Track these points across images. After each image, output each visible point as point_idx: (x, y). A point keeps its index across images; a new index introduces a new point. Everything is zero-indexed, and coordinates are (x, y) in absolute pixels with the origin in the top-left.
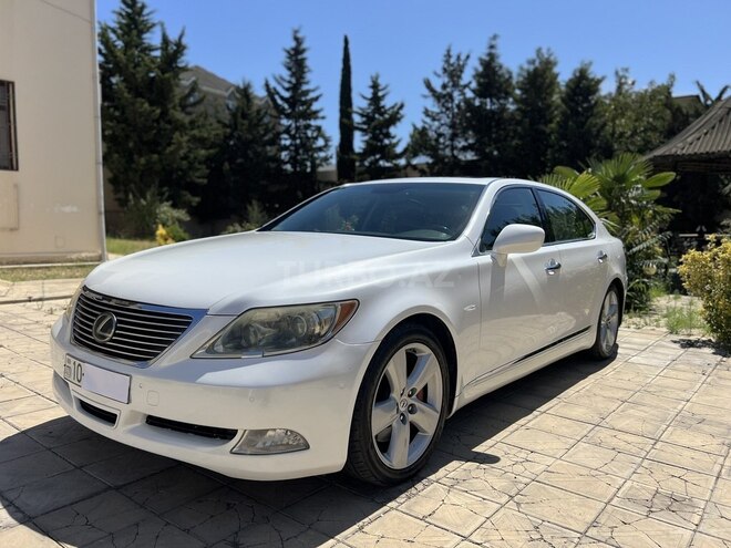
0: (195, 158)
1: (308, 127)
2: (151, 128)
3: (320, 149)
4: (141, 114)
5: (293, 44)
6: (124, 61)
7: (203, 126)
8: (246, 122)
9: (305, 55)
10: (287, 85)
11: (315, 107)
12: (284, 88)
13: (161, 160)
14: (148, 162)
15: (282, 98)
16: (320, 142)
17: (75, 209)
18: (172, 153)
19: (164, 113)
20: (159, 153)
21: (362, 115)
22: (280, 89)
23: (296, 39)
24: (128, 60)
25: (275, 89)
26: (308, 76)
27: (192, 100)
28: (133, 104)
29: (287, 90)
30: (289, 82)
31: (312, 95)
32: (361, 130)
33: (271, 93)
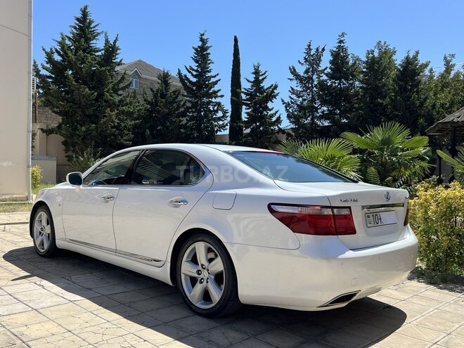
0: (125, 126)
1: (209, 103)
2: (91, 105)
3: (219, 119)
4: (84, 96)
5: (200, 44)
6: (74, 60)
7: (131, 103)
8: (164, 100)
9: (208, 51)
10: (194, 73)
11: (216, 88)
12: (192, 75)
13: (96, 128)
14: (88, 130)
15: (190, 82)
16: (220, 114)
17: (10, 164)
18: (105, 123)
19: (101, 95)
20: (96, 124)
21: (247, 94)
22: (189, 76)
23: (202, 40)
24: (76, 59)
25: (185, 76)
26: (211, 66)
27: (122, 85)
28: (78, 89)
29: (195, 76)
30: (196, 71)
31: (213, 80)
32: (247, 105)
33: (182, 79)
